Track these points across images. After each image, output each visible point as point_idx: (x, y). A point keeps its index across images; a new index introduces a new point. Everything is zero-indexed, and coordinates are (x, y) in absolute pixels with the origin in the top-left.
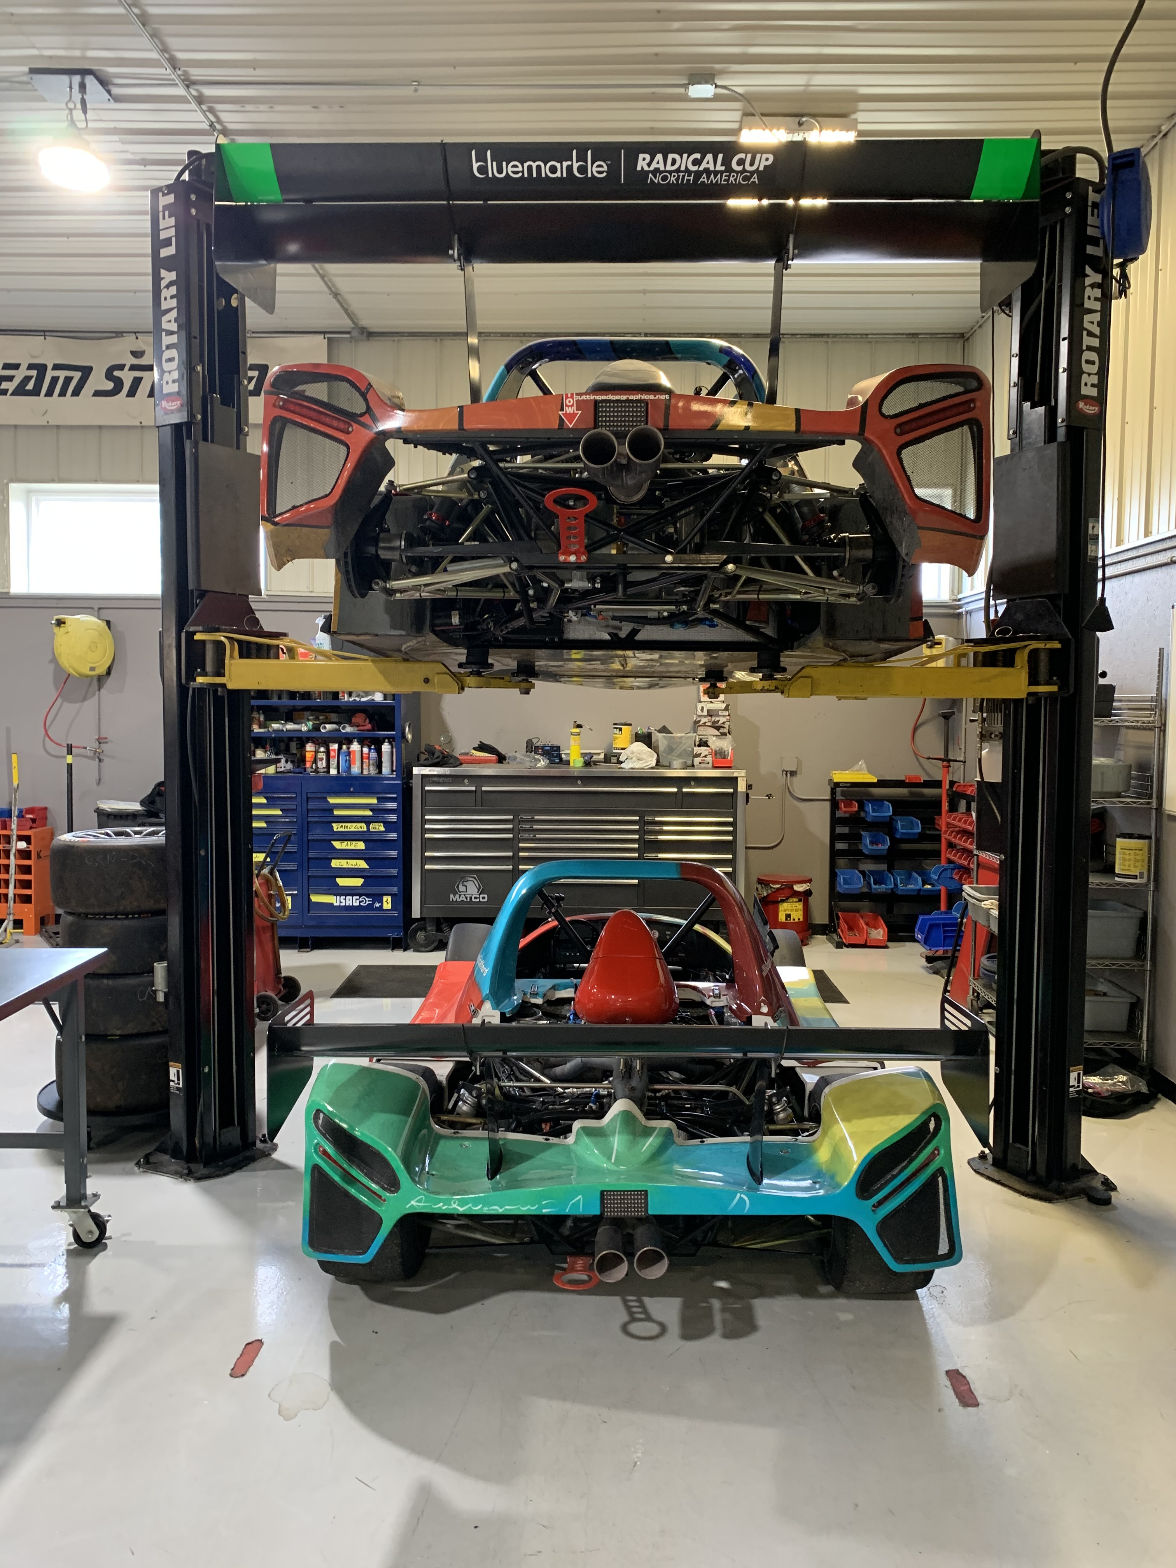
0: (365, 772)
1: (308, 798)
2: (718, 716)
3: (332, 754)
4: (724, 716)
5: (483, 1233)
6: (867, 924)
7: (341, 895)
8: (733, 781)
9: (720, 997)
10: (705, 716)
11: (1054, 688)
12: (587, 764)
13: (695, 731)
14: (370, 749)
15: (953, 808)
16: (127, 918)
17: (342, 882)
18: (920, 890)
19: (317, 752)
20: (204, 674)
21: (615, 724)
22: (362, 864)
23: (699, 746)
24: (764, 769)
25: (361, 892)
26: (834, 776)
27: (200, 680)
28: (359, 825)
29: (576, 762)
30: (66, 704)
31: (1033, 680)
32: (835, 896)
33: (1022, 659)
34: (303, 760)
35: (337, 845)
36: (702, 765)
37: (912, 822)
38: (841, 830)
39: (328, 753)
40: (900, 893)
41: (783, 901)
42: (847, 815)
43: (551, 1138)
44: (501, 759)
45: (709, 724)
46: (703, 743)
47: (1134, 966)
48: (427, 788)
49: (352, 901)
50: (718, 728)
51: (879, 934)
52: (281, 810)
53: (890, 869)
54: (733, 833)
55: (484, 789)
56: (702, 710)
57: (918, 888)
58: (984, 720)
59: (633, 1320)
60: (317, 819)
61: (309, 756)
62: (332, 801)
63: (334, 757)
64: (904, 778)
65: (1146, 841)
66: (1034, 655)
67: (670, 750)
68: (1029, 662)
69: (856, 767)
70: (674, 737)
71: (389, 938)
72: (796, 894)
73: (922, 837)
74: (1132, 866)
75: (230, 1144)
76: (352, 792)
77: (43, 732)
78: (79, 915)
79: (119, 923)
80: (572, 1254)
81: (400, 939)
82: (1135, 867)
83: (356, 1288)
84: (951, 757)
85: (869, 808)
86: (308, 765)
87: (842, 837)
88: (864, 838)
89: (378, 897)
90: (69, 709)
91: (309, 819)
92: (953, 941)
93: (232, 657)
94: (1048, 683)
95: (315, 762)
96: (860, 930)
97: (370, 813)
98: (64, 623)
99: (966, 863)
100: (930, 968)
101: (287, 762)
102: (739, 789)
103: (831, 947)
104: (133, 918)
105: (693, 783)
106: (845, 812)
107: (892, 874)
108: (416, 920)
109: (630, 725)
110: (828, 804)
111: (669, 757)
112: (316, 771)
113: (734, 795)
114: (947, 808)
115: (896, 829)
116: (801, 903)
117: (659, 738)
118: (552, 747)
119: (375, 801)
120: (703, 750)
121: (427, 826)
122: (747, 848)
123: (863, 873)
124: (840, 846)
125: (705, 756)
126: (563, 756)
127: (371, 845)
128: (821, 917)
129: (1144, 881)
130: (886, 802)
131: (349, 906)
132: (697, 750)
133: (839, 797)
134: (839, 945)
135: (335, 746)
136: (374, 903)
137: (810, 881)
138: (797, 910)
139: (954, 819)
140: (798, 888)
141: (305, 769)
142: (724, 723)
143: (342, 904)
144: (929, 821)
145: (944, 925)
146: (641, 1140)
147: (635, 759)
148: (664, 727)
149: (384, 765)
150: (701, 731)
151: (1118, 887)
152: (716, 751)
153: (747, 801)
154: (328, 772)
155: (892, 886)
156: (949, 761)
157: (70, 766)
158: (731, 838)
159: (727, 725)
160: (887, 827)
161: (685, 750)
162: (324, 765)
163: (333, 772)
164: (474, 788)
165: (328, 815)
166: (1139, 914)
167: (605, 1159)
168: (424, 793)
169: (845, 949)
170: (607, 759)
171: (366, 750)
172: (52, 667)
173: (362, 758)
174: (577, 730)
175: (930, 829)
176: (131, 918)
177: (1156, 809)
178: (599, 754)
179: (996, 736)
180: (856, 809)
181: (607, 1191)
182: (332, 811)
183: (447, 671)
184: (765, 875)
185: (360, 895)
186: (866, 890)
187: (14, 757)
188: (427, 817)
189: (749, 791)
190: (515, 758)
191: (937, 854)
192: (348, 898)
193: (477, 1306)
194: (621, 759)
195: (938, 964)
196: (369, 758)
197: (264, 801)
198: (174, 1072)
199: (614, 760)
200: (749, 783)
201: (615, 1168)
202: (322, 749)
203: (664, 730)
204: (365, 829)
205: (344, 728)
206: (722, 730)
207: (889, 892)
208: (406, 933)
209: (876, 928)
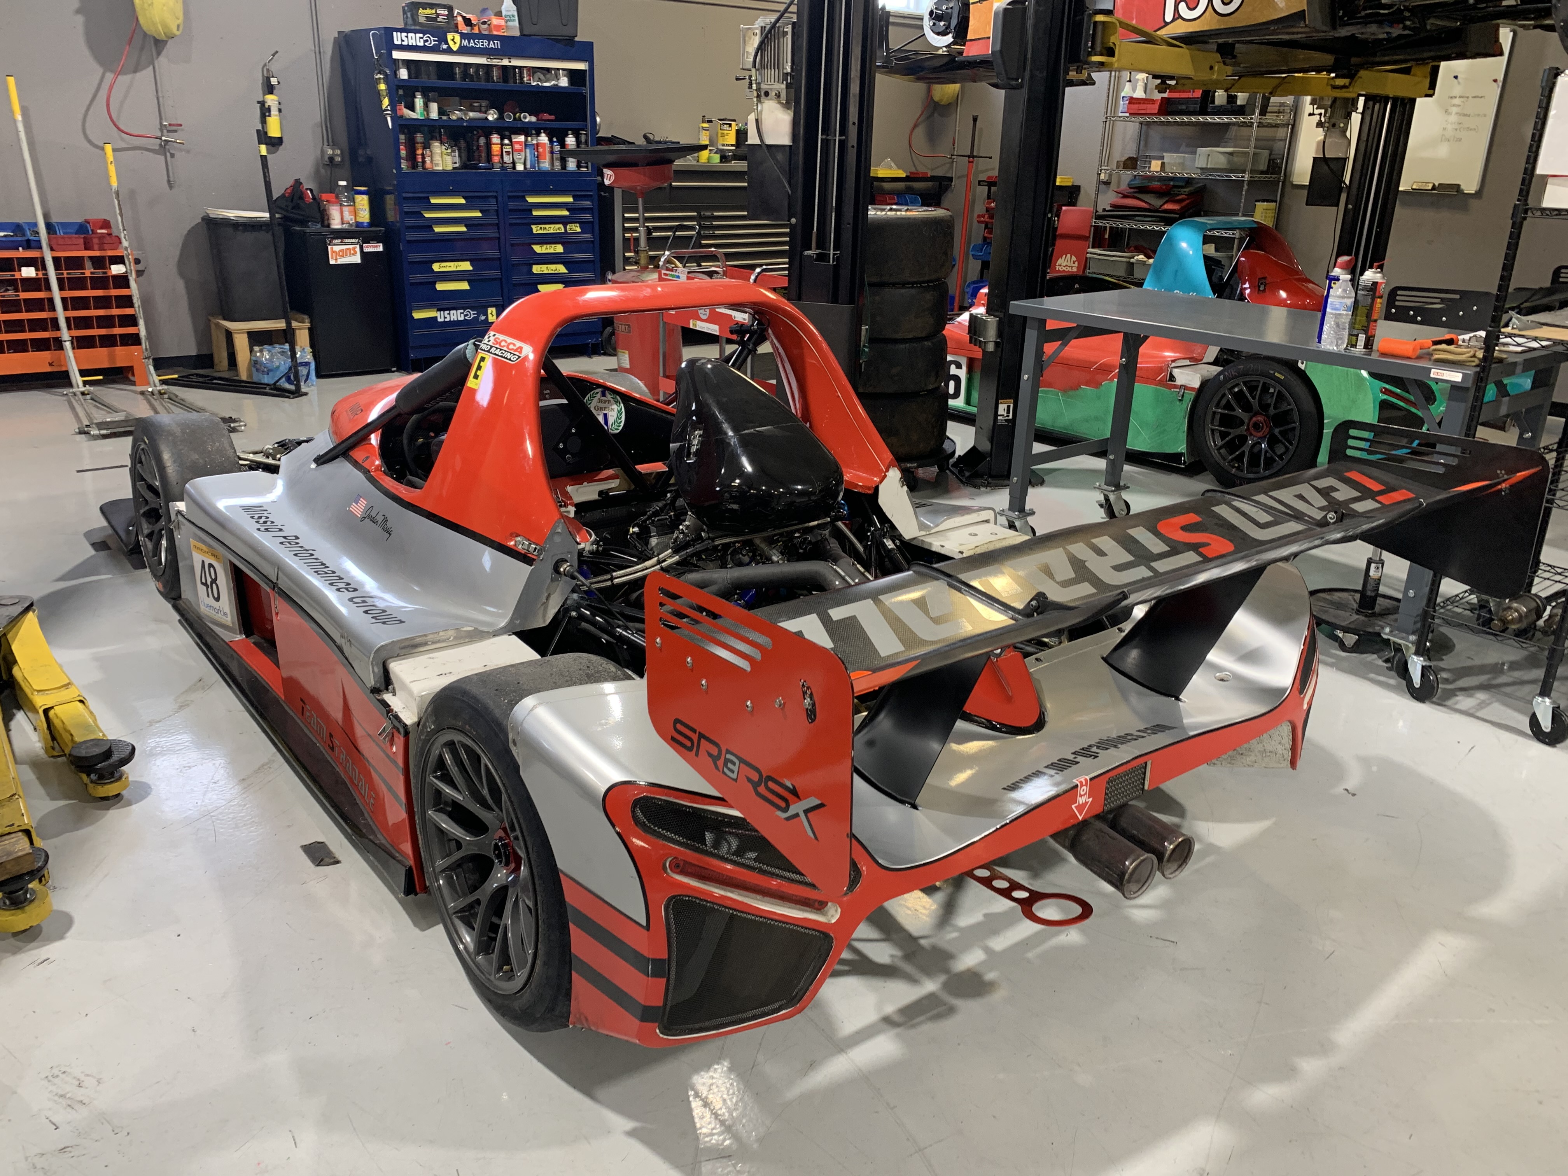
0: (553, 168)
1: (508, 197)
19: (502, 145)
22: (561, 268)
28: (558, 226)
35: (537, 249)
39: (512, 145)
52: (481, 211)
60: (519, 221)
61: (496, 149)
62: (531, 200)
69: (884, 164)
84: (975, 154)
86: (495, 160)
91: (511, 221)
95: (501, 156)
97: (566, 213)
121: (626, 225)
127: (569, 247)
133: (876, 192)
135: (520, 138)
141: (493, 164)
154: (514, 167)
156: (973, 157)
162: (511, 160)
163: (520, 167)
165: (527, 216)
174: (706, 125)
177: (1283, 182)
182: (531, 211)
188: (626, 215)
202: (507, 141)
204: (563, 231)
205: (525, 117)
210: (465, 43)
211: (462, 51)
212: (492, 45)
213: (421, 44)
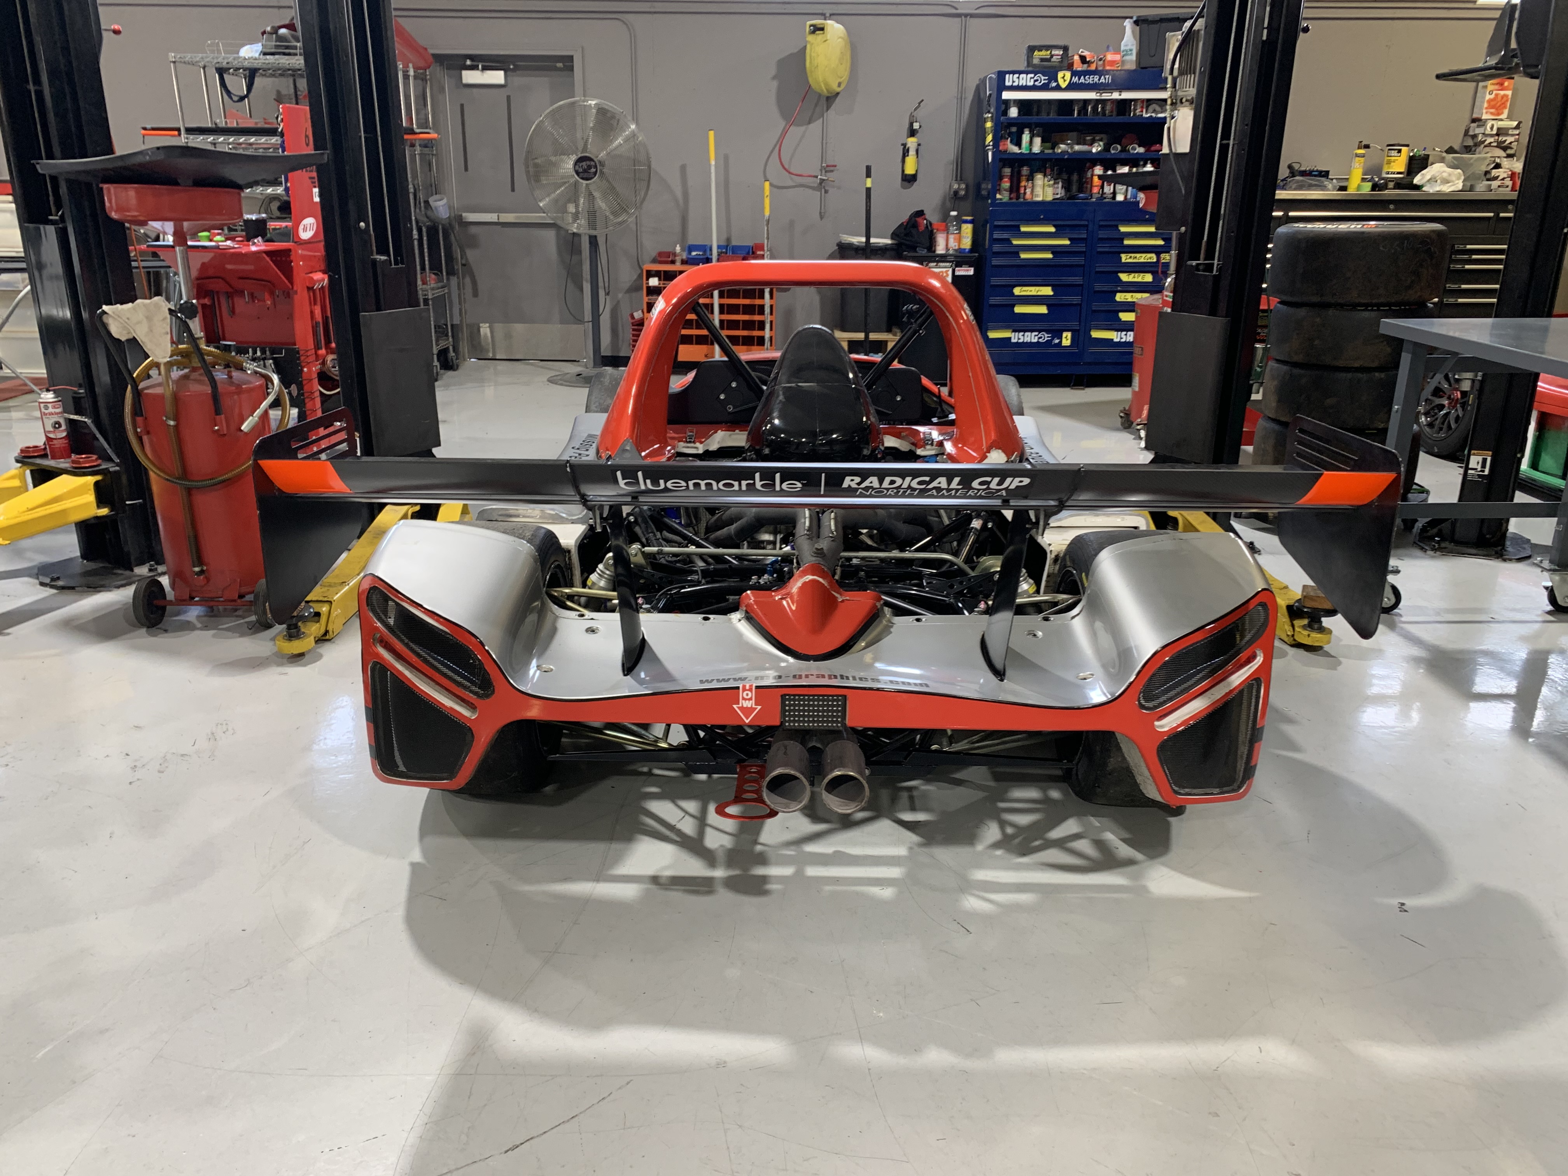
1: (1099, 226)
2: (1507, 135)
4: (1513, 135)
7: (1122, 330)
10: (1492, 136)
17: (1123, 316)
23: (1495, 168)
28: (1149, 255)
30: (792, 128)
35: (1124, 277)
36: (1502, 189)
45: (1495, 144)
46: (1498, 165)
49: (1125, 337)
50: (1505, 149)
52: (1070, 239)
56: (1492, 128)
60: (1107, 249)
62: (1123, 229)
76: (1146, 220)
86: (1094, 190)
90: (796, 132)
91: (1098, 250)
95: (1102, 186)
97: (1161, 242)
98: (822, 29)
112: (1102, 197)
120: (1502, 172)
125: (1503, 179)
131: (1121, 342)
143: (1123, 340)
152: (1515, 173)
161: (1474, 174)
162: (1111, 190)
163: (1120, 198)
165: (1118, 245)
182: (1122, 240)
192: (1125, 333)
197: (1053, 229)
204: (1154, 260)
206: (1509, 152)
210: (1075, 79)
211: (1071, 87)
212: (1102, 80)
213: (1032, 83)
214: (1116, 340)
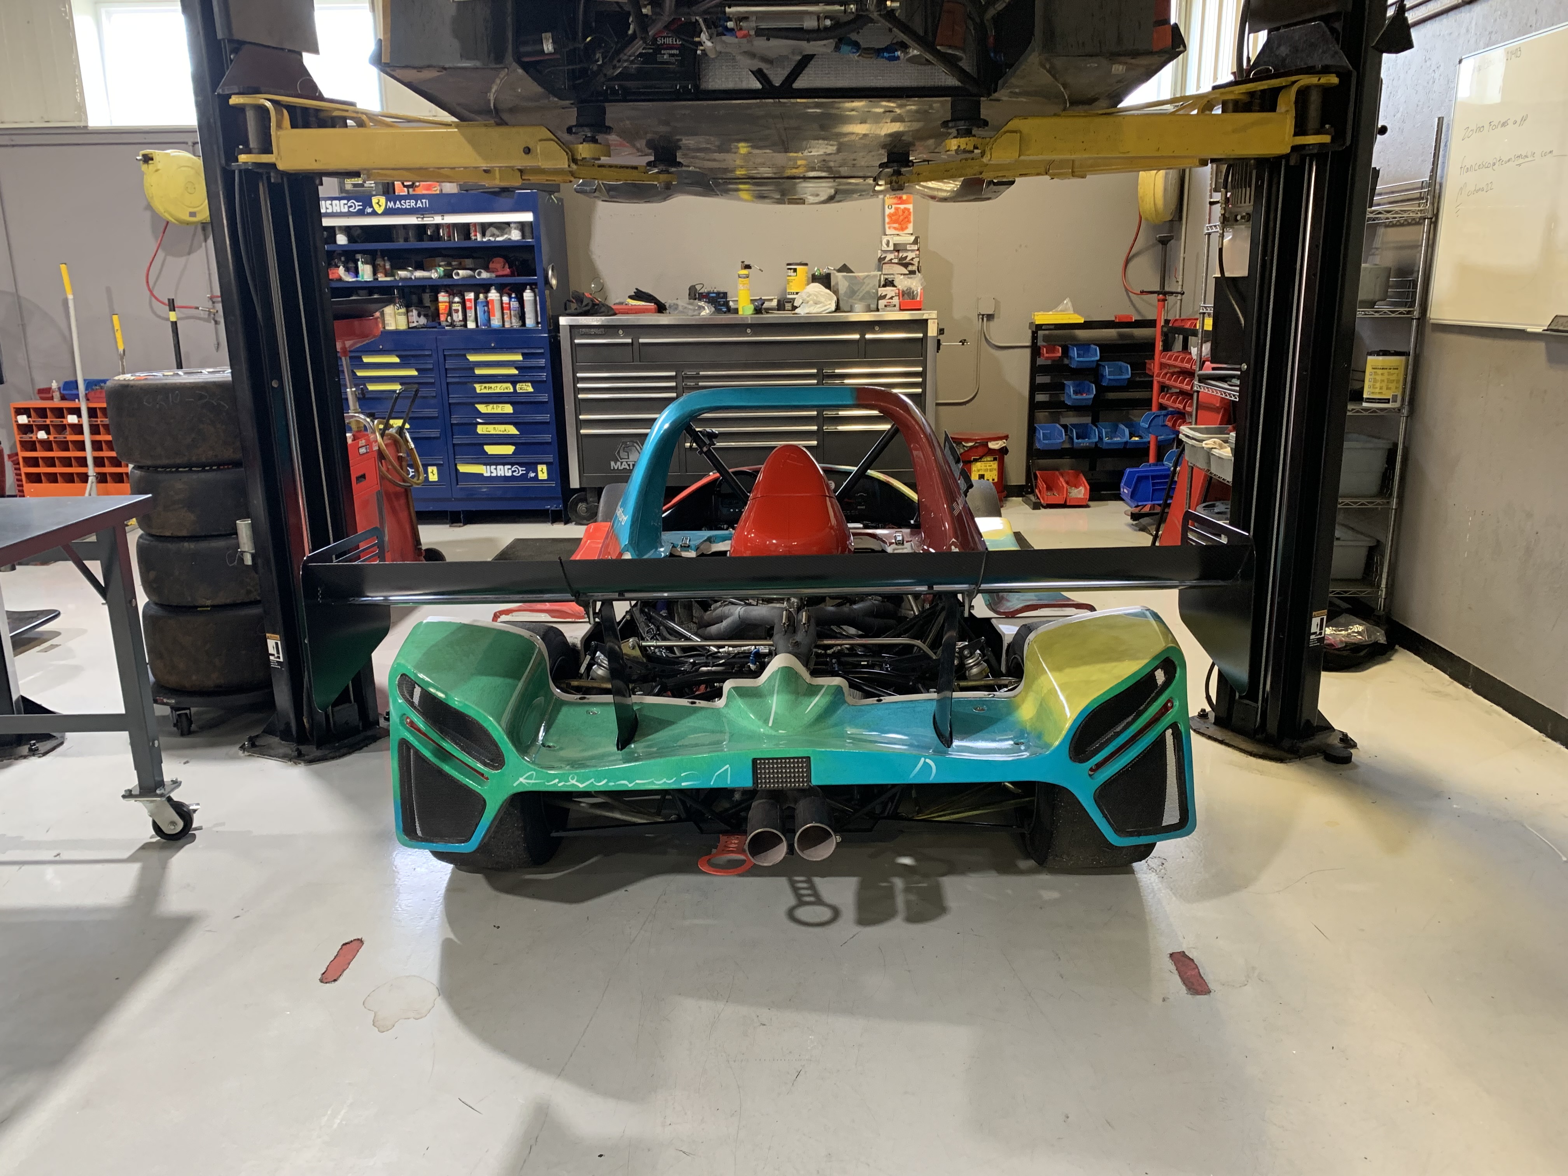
0: (507, 325)
1: (445, 356)
2: (906, 250)
3: (468, 304)
4: (912, 251)
5: (622, 813)
6: (1067, 483)
7: (490, 464)
8: (922, 324)
9: (903, 544)
10: (891, 252)
11: (1326, 139)
12: (758, 310)
13: (880, 269)
14: (510, 298)
15: (1167, 347)
16: (204, 471)
17: (491, 450)
18: (1126, 443)
19: (451, 303)
20: (249, 151)
21: (788, 264)
22: (512, 430)
23: (884, 286)
24: (957, 315)
25: (513, 460)
26: (1036, 318)
27: (243, 158)
28: (505, 385)
29: (746, 310)
30: (170, 259)
31: (1300, 129)
32: (1033, 453)
33: (1286, 103)
34: (437, 314)
35: (482, 408)
36: (888, 308)
37: (1121, 368)
38: (1041, 379)
39: (463, 303)
40: (1104, 447)
41: (976, 460)
42: (1049, 362)
43: (697, 701)
44: (661, 308)
45: (896, 261)
46: (889, 283)
47: (1379, 504)
48: (577, 341)
49: (503, 471)
50: (906, 265)
51: (1080, 492)
52: (417, 370)
53: (1095, 422)
54: (922, 385)
55: (641, 341)
56: (888, 244)
57: (1125, 440)
58: (1227, 200)
59: (801, 903)
60: (457, 380)
61: (442, 307)
62: (472, 358)
63: (470, 308)
64: (1113, 319)
65: (1403, 358)
66: (1303, 95)
67: (852, 293)
68: (1296, 102)
69: (1060, 308)
70: (855, 277)
71: (548, 510)
72: (991, 452)
73: (1131, 385)
74: (1385, 388)
75: (347, 723)
76: (493, 348)
77: (148, 293)
78: (148, 467)
79: (195, 476)
80: (726, 833)
81: (560, 511)
82: (1388, 388)
83: (479, 876)
84: (1167, 289)
85: (1074, 353)
86: (442, 318)
87: (1042, 388)
88: (1067, 388)
89: (532, 466)
90: (175, 264)
91: (449, 380)
92: (1164, 494)
93: (279, 126)
94: (1318, 132)
95: (450, 314)
96: (1060, 490)
97: (516, 372)
98: (152, 159)
99: (1181, 406)
100: (1136, 525)
101: (419, 315)
102: (930, 334)
103: (1027, 509)
104: (211, 470)
105: (877, 328)
106: (1047, 358)
107: (1097, 427)
108: (576, 491)
109: (806, 264)
110: (1028, 352)
111: (850, 300)
112: (452, 324)
113: (923, 341)
114: (1161, 348)
115: (1103, 376)
116: (996, 462)
117: (839, 279)
118: (718, 293)
119: (519, 358)
120: (889, 291)
121: (579, 385)
122: (938, 404)
123: (1065, 427)
124: (1040, 397)
125: (891, 298)
126: (731, 304)
127: (519, 407)
128: (1017, 477)
129: (1397, 405)
130: (1093, 346)
131: (501, 476)
132: (882, 291)
133: (1040, 343)
134: (1036, 506)
135: (470, 296)
136: (528, 473)
137: (1006, 437)
138: (991, 470)
139: (1170, 358)
140: (993, 445)
141: (440, 324)
142: (912, 259)
143: (494, 474)
144: (1139, 367)
145: (1154, 477)
146: (805, 700)
147: (811, 302)
148: (845, 266)
149: (527, 316)
150: (887, 269)
151: (1366, 414)
152: (903, 291)
153: (938, 348)
154: (465, 325)
155: (1097, 440)
156: (1165, 293)
157: (174, 325)
158: (920, 390)
159: (916, 261)
160: (1093, 373)
161: (868, 293)
162: (461, 318)
163: (471, 325)
164: (629, 341)
165: (468, 374)
166: (1384, 445)
167: (760, 723)
168: (574, 347)
169: (1043, 510)
170: (781, 306)
171: (505, 299)
172: (148, 214)
173: (502, 308)
174: (746, 272)
175: (1140, 375)
176: (208, 471)
177: (1418, 319)
178: (771, 300)
179: (1242, 218)
180: (1060, 354)
181: (760, 759)
182: (473, 369)
183: (553, 137)
184: (957, 434)
185: (512, 464)
186: (1067, 446)
187: (115, 318)
188: (579, 375)
189: (940, 337)
190: (676, 307)
191: (1146, 403)
192: (499, 467)
193: (620, 893)
194: (796, 304)
195: (1145, 521)
196: (509, 309)
197: (397, 360)
198: (273, 644)
199: (788, 306)
200: (941, 327)
201: (774, 733)
202: (457, 299)
203: (844, 269)
204: (512, 390)
205: (479, 274)
206: (910, 268)
207: (1094, 446)
208: (565, 506)
209: (1076, 487)
210: (391, 205)
211: (388, 212)
212: (419, 204)
213: (346, 210)
214: (485, 475)
